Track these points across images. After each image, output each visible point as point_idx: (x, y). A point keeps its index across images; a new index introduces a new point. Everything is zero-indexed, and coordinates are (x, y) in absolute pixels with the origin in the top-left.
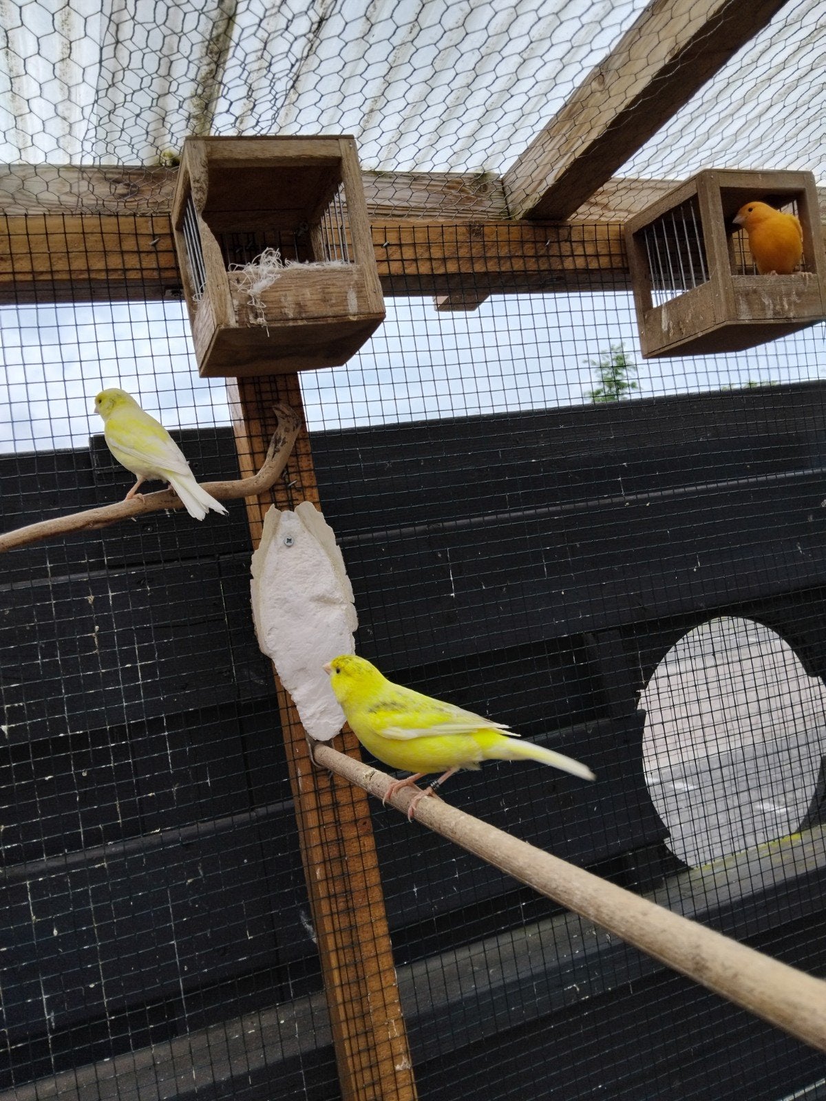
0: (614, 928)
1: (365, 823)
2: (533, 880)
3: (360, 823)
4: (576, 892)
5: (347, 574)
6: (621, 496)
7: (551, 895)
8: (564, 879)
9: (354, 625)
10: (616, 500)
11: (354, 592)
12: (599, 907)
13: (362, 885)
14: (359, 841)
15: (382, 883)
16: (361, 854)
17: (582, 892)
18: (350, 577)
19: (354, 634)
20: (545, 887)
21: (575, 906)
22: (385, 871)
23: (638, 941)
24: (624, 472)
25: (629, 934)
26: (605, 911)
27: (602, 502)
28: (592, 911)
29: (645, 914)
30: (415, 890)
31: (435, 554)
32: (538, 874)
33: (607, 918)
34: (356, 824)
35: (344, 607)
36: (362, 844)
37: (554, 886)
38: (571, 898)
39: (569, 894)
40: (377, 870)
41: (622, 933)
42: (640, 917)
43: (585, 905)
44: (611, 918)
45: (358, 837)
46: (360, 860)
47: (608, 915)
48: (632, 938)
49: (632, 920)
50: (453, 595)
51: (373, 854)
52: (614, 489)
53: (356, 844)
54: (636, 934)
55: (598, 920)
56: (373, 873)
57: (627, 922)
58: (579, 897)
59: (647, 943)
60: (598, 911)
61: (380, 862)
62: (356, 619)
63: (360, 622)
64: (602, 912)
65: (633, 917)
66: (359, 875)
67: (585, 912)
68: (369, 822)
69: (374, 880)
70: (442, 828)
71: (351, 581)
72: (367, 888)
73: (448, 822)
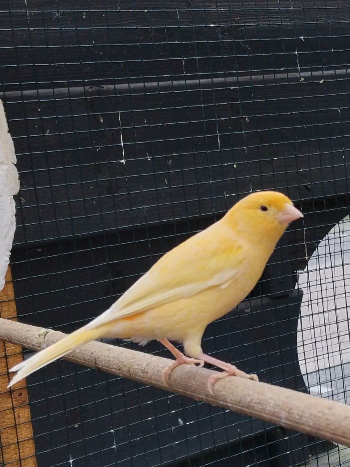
0: (303, 424)
1: (20, 395)
2: (228, 400)
3: (15, 395)
4: (270, 401)
5: (9, 131)
6: (297, 71)
7: (245, 409)
8: (258, 393)
9: (16, 188)
10: (291, 75)
11: (16, 152)
12: (290, 409)
13: (16, 457)
14: (14, 413)
15: (36, 455)
16: (16, 425)
17: (275, 400)
18: (12, 136)
19: (15, 197)
20: (240, 402)
21: (267, 414)
22: (39, 443)
23: (323, 430)
24: (300, 45)
25: (316, 426)
26: (295, 411)
27: (279, 76)
28: (283, 415)
29: (330, 409)
30: (71, 461)
31: (96, 118)
32: (233, 393)
33: (297, 417)
34: (11, 395)
35: (5, 167)
36: (16, 416)
37: (249, 399)
38: (264, 407)
39: (263, 404)
40: (31, 442)
41: (310, 426)
42: (327, 411)
43: (277, 410)
44: (301, 416)
45: (13, 408)
46: (15, 432)
47: (298, 414)
48: (319, 429)
49: (320, 415)
50: (123, 161)
51: (28, 426)
52: (290, 63)
53: (11, 416)
54: (322, 424)
55: (289, 420)
56: (28, 445)
57: (315, 416)
58: (272, 405)
59: (332, 430)
60: (289, 413)
61: (35, 434)
62: (18, 182)
63: (22, 185)
64: (293, 413)
65: (320, 412)
66: (13, 447)
67: (277, 417)
68: (25, 393)
69: (28, 452)
70: (132, 370)
71: (14, 139)
72: (20, 460)
73: (138, 365)
